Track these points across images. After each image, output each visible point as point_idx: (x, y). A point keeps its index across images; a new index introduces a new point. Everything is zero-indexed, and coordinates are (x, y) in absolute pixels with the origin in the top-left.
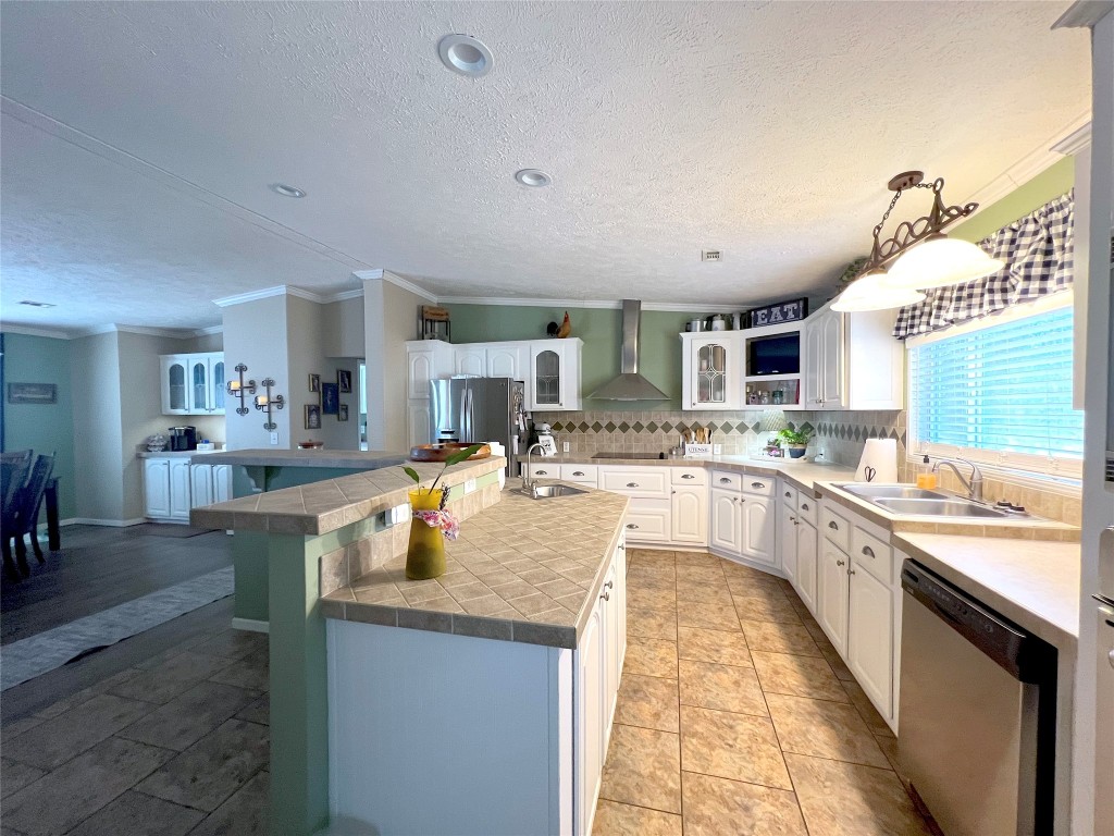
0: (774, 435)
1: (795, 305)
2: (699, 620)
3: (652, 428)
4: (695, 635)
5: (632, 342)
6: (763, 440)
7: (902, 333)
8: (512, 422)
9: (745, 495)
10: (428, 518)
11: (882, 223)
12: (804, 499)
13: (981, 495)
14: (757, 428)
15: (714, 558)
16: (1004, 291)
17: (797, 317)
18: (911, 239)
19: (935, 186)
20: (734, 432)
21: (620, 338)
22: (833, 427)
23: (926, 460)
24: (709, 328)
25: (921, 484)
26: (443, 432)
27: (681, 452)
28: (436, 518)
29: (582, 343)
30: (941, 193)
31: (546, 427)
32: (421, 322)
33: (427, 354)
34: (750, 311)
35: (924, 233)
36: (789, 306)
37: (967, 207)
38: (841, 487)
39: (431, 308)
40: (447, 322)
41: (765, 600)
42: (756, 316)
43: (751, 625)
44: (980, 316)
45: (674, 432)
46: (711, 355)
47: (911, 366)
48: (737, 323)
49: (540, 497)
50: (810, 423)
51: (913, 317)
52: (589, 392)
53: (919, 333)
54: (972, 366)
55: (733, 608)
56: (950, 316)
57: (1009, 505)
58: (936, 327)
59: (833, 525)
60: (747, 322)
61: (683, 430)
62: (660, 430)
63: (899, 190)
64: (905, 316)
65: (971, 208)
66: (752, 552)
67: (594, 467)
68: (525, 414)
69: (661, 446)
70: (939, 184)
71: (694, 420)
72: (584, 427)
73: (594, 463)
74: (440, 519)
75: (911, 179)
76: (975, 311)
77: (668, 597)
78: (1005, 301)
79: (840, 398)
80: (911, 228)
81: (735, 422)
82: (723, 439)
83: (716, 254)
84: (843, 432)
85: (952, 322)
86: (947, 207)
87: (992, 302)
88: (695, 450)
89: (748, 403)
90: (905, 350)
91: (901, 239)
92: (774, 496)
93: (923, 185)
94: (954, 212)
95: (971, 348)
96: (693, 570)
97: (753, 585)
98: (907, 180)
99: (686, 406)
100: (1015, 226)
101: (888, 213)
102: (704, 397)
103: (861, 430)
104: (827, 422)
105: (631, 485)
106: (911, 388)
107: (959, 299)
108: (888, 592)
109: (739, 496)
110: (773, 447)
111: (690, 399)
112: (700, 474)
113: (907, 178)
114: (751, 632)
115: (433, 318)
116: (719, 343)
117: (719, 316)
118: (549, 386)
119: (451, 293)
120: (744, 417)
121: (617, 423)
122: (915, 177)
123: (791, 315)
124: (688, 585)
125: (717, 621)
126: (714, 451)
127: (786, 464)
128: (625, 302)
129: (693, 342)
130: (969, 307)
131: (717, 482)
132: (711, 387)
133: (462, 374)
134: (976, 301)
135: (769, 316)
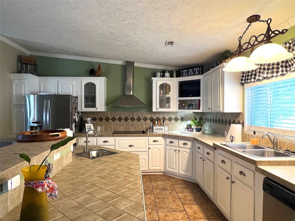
0: (189, 122)
1: (198, 68)
2: (167, 208)
3: (139, 119)
4: (166, 216)
5: (130, 81)
6: (185, 124)
7: (243, 82)
8: (72, 117)
9: (180, 149)
10: (38, 187)
11: (242, 36)
12: (207, 150)
13: (277, 147)
14: (182, 119)
15: (166, 176)
16: (286, 67)
17: (199, 74)
18: (256, 43)
19: (267, 21)
20: (173, 121)
21: (124, 79)
22: (212, 119)
23: (255, 133)
24: (163, 76)
25: (253, 143)
26: (33, 123)
27: (151, 130)
28: (43, 186)
29: (107, 80)
30: (270, 25)
31: (89, 119)
32: (19, 64)
33: (24, 81)
34: (180, 70)
35: (262, 41)
36: (196, 69)
37: (283, 30)
38: (225, 145)
39: (26, 57)
40: (35, 65)
41: (191, 194)
42: (183, 72)
43: (188, 207)
44: (277, 76)
45: (148, 121)
46: (165, 88)
47: (246, 95)
48: (175, 75)
49: (93, 158)
50: (202, 117)
51: (248, 76)
52: (110, 103)
53: (251, 82)
54: (269, 96)
55: (179, 200)
56: (265, 76)
57: (289, 151)
58: (258, 80)
59: (223, 161)
60: (179, 75)
61: (153, 121)
62: (142, 121)
63: (250, 22)
64: (245, 75)
65: (284, 31)
66: (182, 172)
67: (113, 138)
68: (78, 113)
69: (143, 127)
70: (269, 21)
71: (157, 116)
72: (107, 119)
73: (113, 136)
74: (46, 186)
75: (256, 18)
76: (275, 74)
77: (151, 198)
78: (287, 71)
79: (219, 107)
80: (256, 38)
81: (173, 117)
82: (169, 124)
83: (171, 43)
84: (216, 121)
85: (265, 78)
86: (273, 30)
87: (282, 71)
88: (158, 129)
89: (179, 109)
90: (243, 89)
91: (252, 43)
92: (192, 149)
93: (262, 21)
94: (277, 32)
95: (269, 89)
96: (159, 183)
97: (184, 188)
98: (254, 19)
99: (154, 110)
100: (290, 42)
101: (245, 32)
102: (161, 106)
103: (224, 120)
104: (209, 117)
105: (130, 146)
106: (246, 104)
107: (268, 69)
108: (253, 191)
109: (177, 149)
110: (189, 127)
111: (156, 107)
112: (161, 139)
113: (254, 17)
114: (189, 211)
115: (27, 62)
116: (168, 83)
117: (168, 71)
118: (91, 100)
119: (38, 50)
120: (177, 115)
121: (123, 117)
122: (258, 18)
123: (197, 72)
124: (158, 191)
125: (174, 207)
126: (165, 130)
127: (194, 134)
128: (127, 62)
129: (157, 82)
130: (273, 72)
131: (168, 143)
132: (165, 102)
133: (44, 92)
134: (275, 70)
135: (188, 72)
